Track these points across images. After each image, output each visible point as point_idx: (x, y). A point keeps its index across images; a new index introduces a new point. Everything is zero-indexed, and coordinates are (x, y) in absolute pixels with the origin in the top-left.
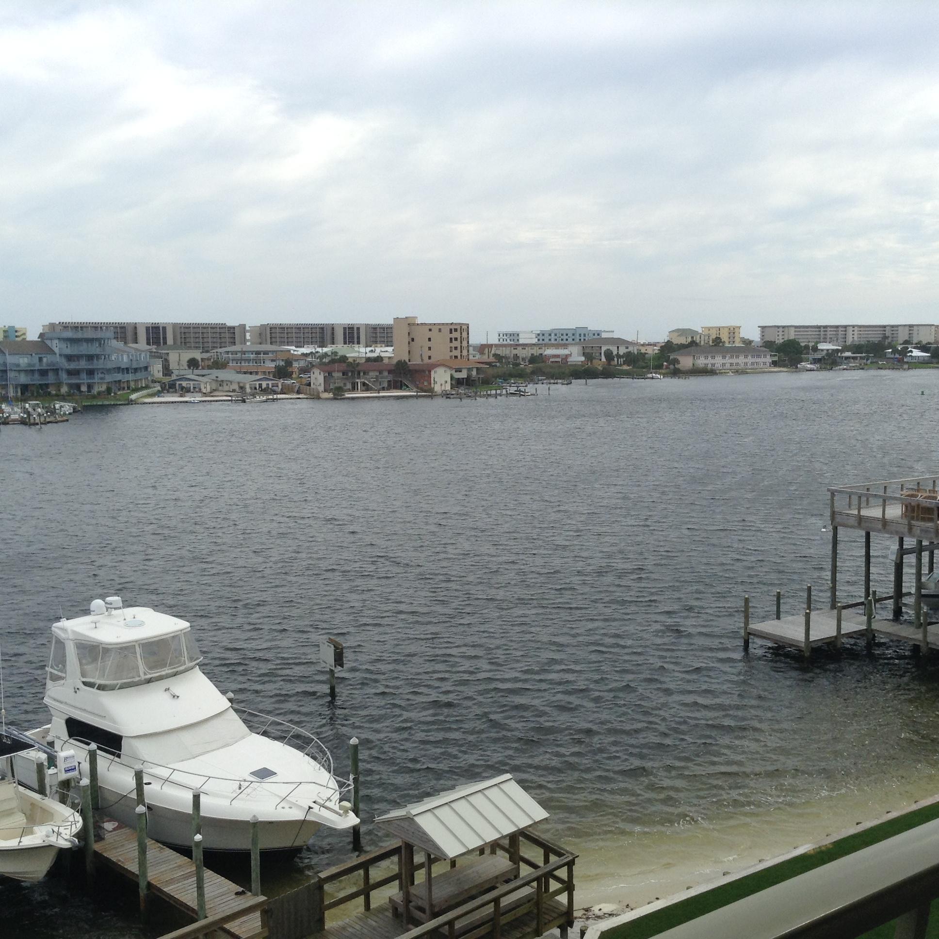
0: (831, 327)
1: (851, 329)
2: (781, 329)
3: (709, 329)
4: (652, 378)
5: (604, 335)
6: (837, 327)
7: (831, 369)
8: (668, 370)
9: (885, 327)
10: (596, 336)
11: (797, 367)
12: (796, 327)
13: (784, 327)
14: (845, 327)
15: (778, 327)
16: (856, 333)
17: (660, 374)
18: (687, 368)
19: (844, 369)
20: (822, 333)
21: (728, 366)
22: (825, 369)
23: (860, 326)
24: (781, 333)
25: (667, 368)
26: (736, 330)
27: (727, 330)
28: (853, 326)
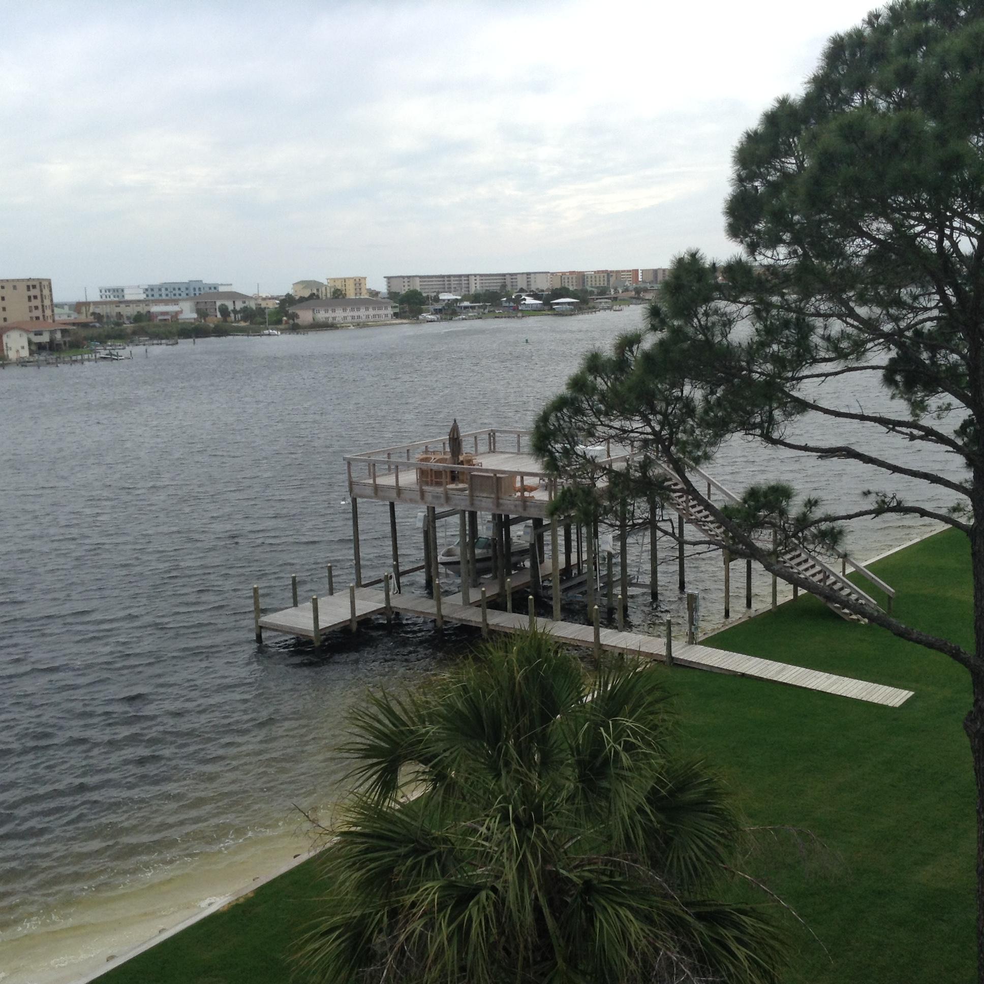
0: (455, 276)
1: (473, 278)
2: (406, 280)
3: (335, 280)
4: (269, 335)
5: (221, 289)
6: (460, 276)
7: (451, 319)
8: (287, 326)
9: (504, 275)
10: (213, 290)
11: (418, 319)
12: (420, 277)
13: (409, 277)
14: (468, 276)
15: (403, 277)
16: (478, 282)
17: (277, 330)
18: (306, 323)
19: (463, 319)
20: (447, 283)
21: (349, 319)
22: (446, 320)
23: (481, 275)
24: (406, 284)
25: (287, 322)
26: (362, 281)
27: (352, 281)
28: (475, 275)
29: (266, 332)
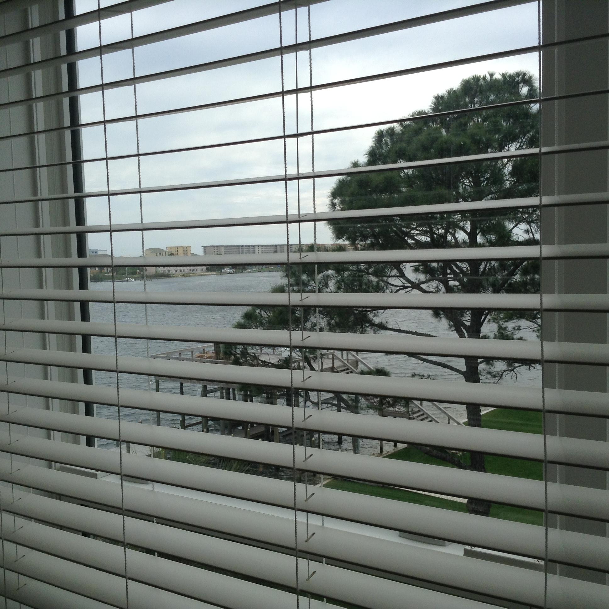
0: (246, 246)
1: (257, 247)
3: (171, 248)
4: (127, 281)
5: (100, 253)
6: (249, 246)
7: (242, 272)
8: (139, 276)
9: (276, 246)
10: (95, 253)
11: (221, 272)
12: (224, 246)
13: (217, 246)
14: (254, 246)
16: (260, 249)
17: (133, 278)
18: (151, 274)
19: (249, 272)
20: (240, 250)
21: (178, 272)
22: (238, 272)
23: (262, 246)
24: (216, 250)
25: (139, 273)
26: (188, 249)
27: (182, 249)
29: (126, 279)
